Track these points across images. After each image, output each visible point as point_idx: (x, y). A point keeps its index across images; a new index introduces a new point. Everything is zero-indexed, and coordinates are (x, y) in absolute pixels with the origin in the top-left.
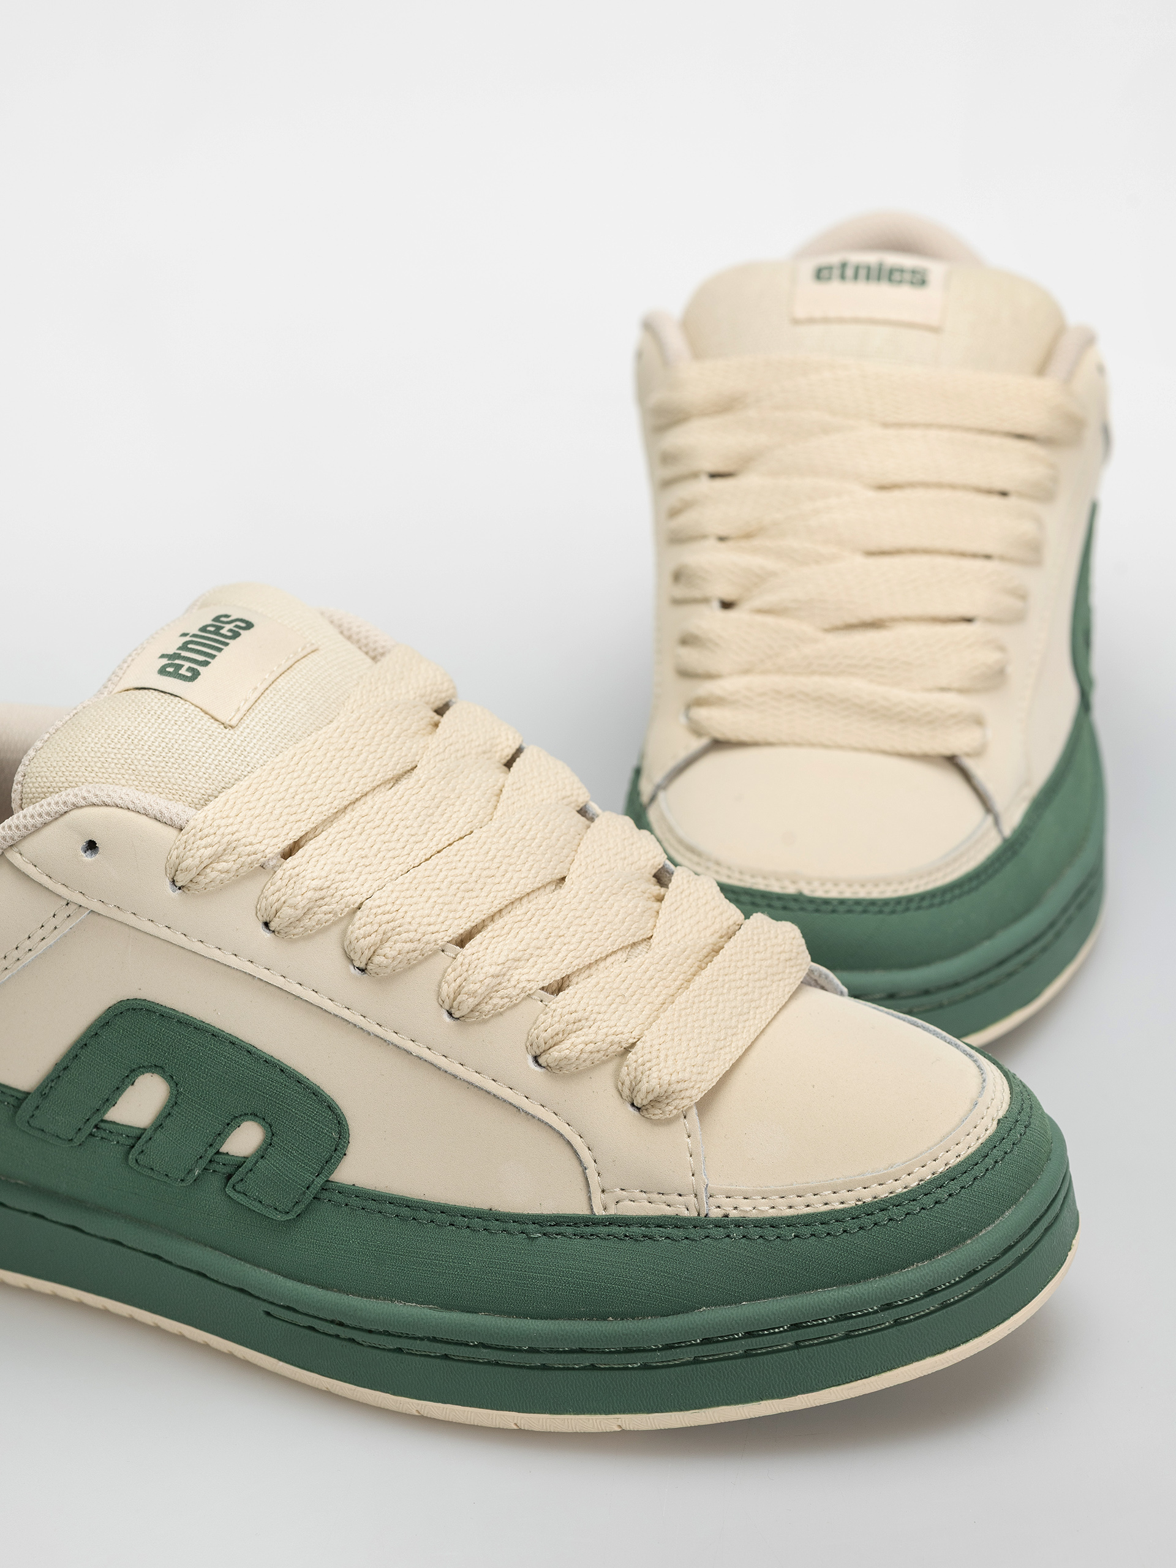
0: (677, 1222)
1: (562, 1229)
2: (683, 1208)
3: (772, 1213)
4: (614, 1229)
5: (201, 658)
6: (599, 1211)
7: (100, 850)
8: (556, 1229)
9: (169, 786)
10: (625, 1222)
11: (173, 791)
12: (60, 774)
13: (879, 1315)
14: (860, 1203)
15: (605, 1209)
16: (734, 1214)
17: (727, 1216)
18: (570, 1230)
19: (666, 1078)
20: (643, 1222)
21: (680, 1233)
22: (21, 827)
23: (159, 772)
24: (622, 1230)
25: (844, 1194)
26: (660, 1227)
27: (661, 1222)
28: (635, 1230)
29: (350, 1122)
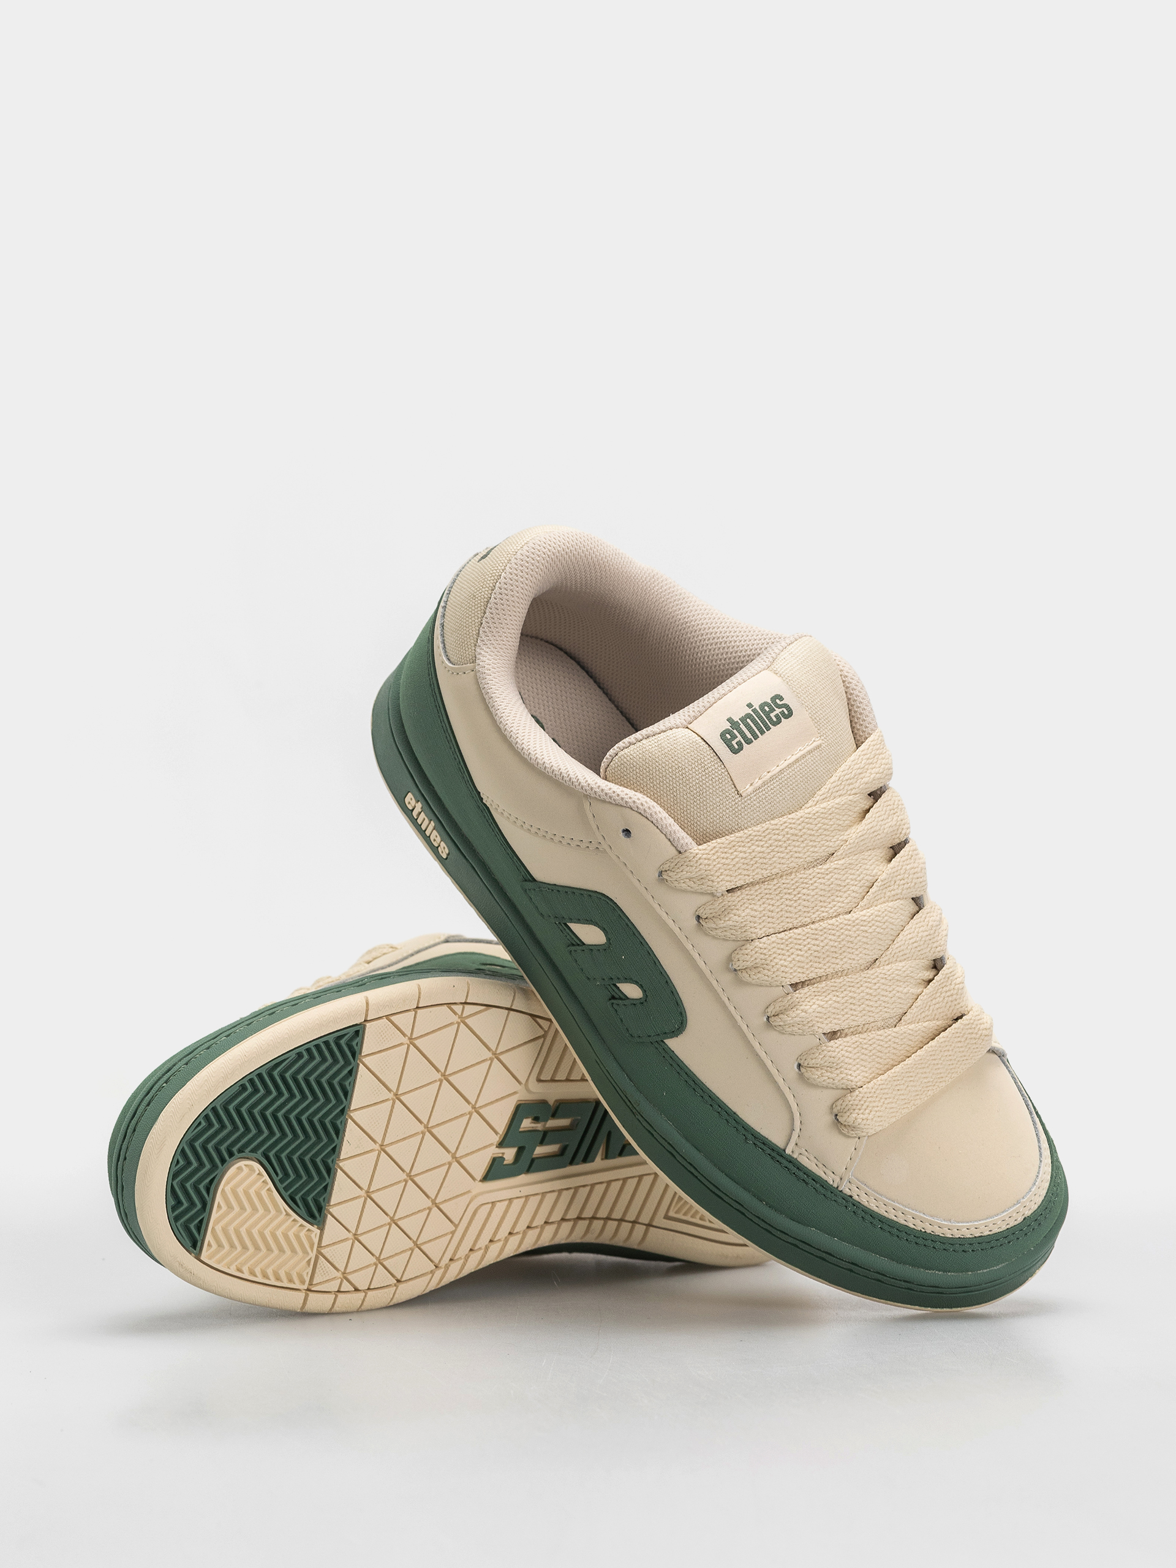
0: (824, 1184)
1: (765, 1148)
2: (830, 1179)
3: (875, 1209)
4: (790, 1166)
5: (749, 736)
6: (788, 1151)
7: (631, 838)
8: (762, 1146)
9: (689, 816)
10: (799, 1167)
11: (689, 820)
12: (635, 772)
13: (901, 1283)
14: (923, 1230)
15: (792, 1152)
16: (856, 1197)
17: (851, 1197)
18: (769, 1151)
19: (860, 1121)
20: (808, 1173)
21: (823, 1191)
22: (600, 788)
23: (687, 805)
24: (794, 1170)
25: (918, 1222)
26: (814, 1181)
27: (816, 1179)
28: (801, 1174)
29: (688, 1026)
